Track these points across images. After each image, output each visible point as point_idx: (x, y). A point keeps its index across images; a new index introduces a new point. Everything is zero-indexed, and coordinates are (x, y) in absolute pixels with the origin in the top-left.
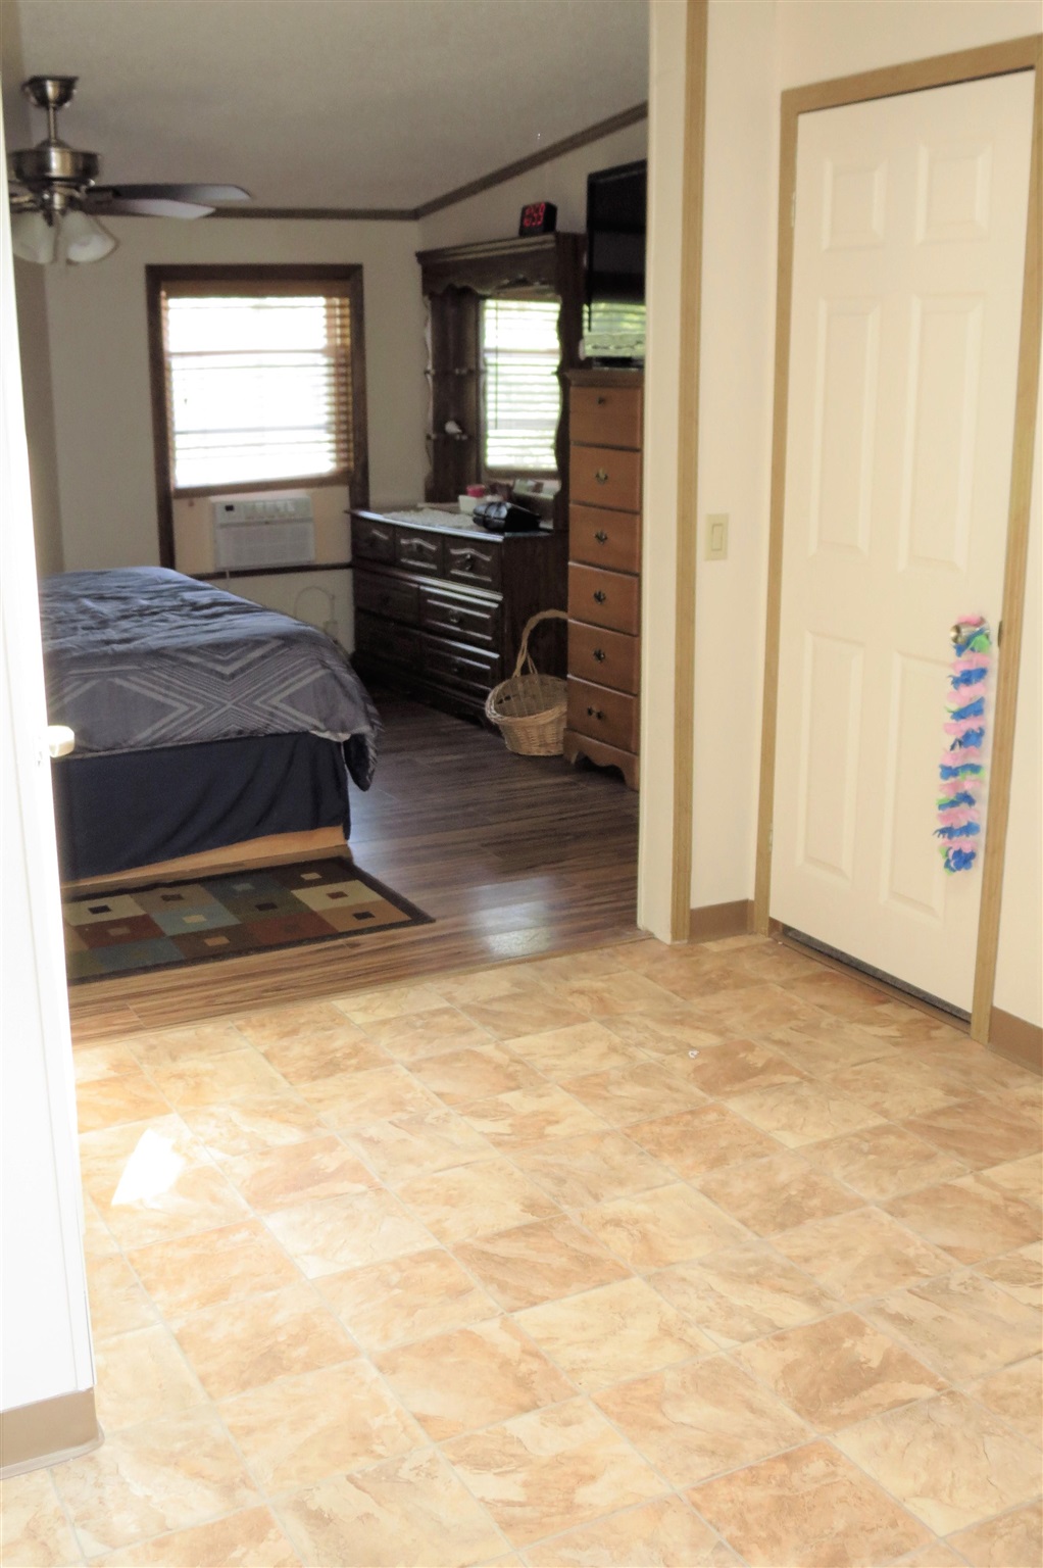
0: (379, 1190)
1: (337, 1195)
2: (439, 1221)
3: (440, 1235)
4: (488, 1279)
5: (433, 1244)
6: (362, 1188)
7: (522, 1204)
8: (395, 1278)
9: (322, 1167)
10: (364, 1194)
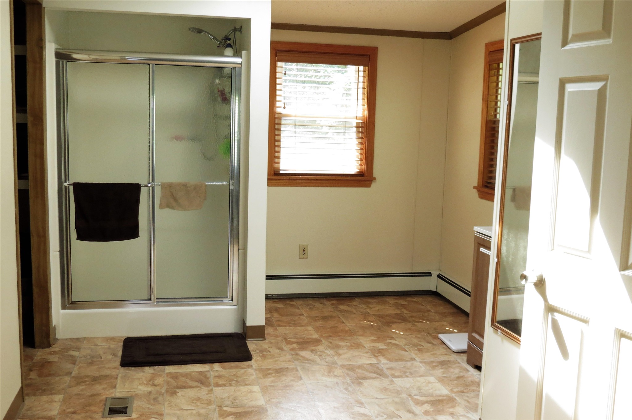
0: (410, 395)
1: (424, 396)
2: (391, 384)
3: (392, 381)
4: (382, 370)
5: (394, 379)
6: (415, 397)
7: (362, 385)
8: (408, 374)
9: (429, 406)
10: (415, 395)
